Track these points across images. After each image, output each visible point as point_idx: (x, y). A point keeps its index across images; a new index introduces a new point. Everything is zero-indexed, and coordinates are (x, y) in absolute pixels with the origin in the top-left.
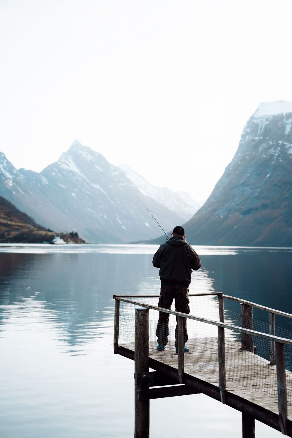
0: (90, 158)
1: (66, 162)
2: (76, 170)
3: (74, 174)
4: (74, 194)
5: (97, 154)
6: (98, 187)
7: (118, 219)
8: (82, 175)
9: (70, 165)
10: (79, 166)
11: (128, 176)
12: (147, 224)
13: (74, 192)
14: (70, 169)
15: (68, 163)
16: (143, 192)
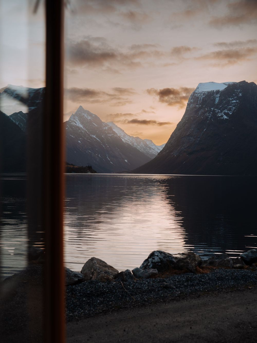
0: (89, 118)
1: (74, 120)
2: (81, 126)
3: (79, 128)
4: (79, 142)
5: (94, 116)
6: (94, 136)
7: (108, 157)
8: (85, 129)
10: (82, 123)
11: (114, 130)
12: (126, 161)
13: (80, 140)
14: (77, 125)
15: (76, 121)
16: (123, 140)
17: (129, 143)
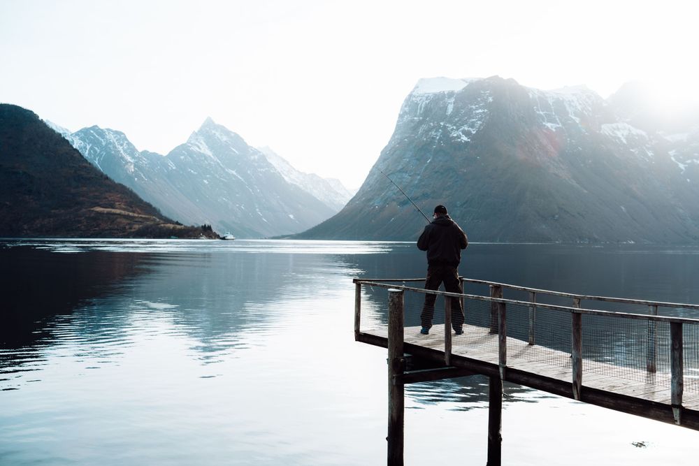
0: (225, 138)
1: (197, 143)
2: (209, 153)
3: (206, 157)
4: (205, 181)
5: (233, 135)
6: (234, 172)
7: (257, 210)
8: (216, 159)
9: (201, 147)
10: (211, 148)
11: (270, 161)
12: (291, 216)
13: (206, 179)
14: (202, 151)
15: (199, 144)
16: (286, 179)
17: (298, 184)
